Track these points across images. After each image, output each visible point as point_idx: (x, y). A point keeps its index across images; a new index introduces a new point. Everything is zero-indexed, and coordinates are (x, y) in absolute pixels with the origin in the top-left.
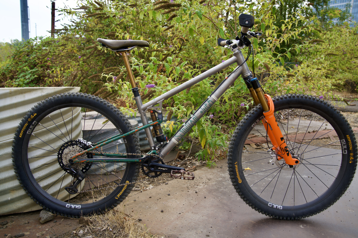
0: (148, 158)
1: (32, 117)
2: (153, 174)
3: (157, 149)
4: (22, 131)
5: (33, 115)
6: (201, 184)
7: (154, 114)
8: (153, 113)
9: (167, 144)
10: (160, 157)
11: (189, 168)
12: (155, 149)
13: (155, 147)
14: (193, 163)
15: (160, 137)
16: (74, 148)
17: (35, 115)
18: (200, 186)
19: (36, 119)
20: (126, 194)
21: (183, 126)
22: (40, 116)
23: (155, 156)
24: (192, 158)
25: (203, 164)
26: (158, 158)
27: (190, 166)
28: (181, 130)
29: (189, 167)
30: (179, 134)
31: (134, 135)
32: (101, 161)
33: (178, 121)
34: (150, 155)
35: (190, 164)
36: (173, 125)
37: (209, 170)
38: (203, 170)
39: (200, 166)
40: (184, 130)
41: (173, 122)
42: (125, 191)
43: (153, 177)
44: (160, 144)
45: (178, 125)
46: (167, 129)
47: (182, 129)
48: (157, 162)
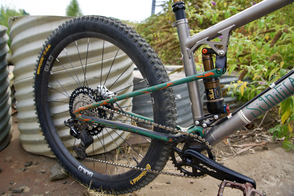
0: (184, 138)
1: (47, 49)
2: (190, 170)
3: (205, 125)
4: (39, 67)
5: (47, 47)
6: (273, 178)
7: (208, 56)
8: (206, 54)
9: (227, 119)
10: (207, 143)
11: (257, 143)
12: (201, 125)
13: (201, 121)
14: (263, 137)
15: (215, 103)
16: (84, 98)
17: (49, 47)
18: (272, 181)
19: (51, 53)
20: (144, 182)
21: (270, 89)
22: (54, 49)
23: (197, 138)
24: (262, 129)
25: (276, 141)
26: (204, 144)
27: (258, 139)
28: (263, 96)
29: (257, 141)
30: (256, 104)
31: (166, 92)
32: (110, 125)
33: (253, 84)
34: (189, 136)
35: (258, 138)
36: (246, 87)
37: (286, 154)
38: (277, 152)
39: (272, 143)
40: (269, 97)
41: (246, 83)
42: (144, 178)
43: (188, 174)
44: (213, 117)
45: (251, 88)
46: (238, 91)
47: (266, 94)
48: (199, 151)
